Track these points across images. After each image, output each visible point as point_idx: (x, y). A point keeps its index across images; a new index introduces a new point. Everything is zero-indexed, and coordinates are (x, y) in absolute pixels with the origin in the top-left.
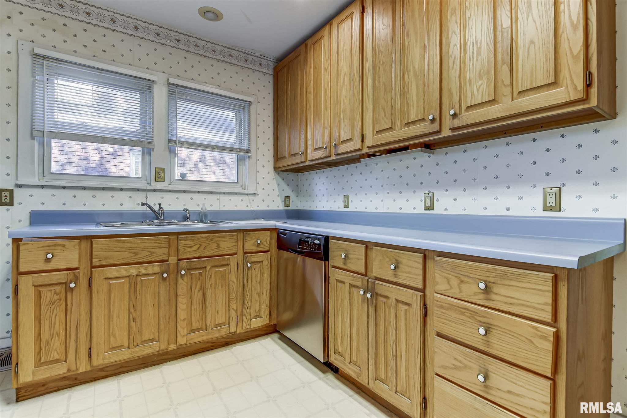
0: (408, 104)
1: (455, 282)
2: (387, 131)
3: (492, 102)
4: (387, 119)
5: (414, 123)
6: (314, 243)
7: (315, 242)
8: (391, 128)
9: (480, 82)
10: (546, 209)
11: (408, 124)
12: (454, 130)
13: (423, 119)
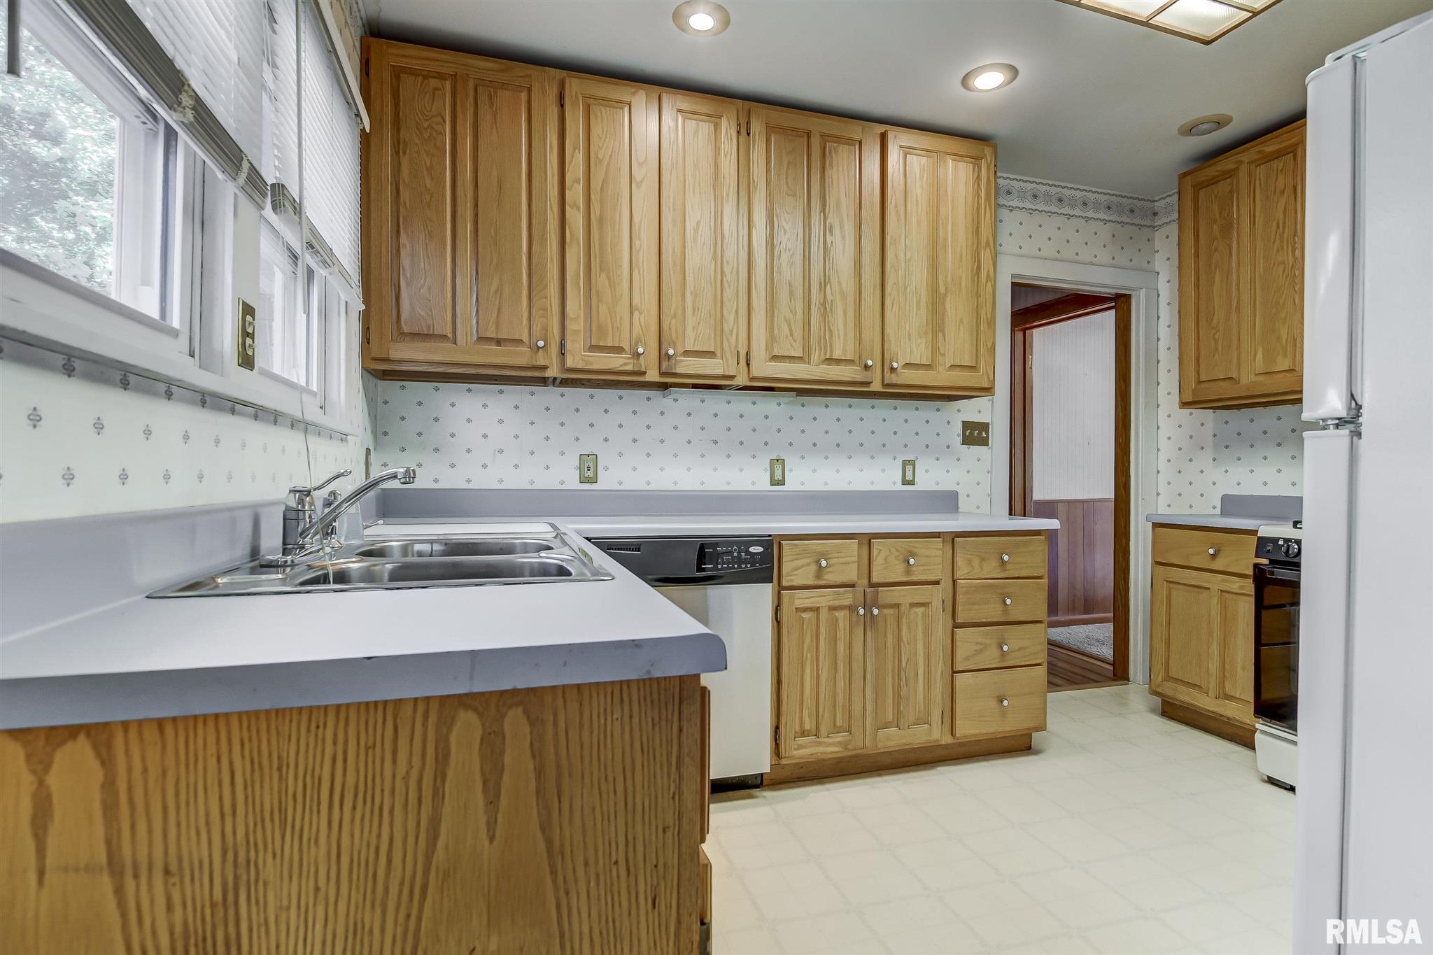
0: (831, 331)
1: (976, 562)
2: (792, 361)
3: (928, 367)
4: (795, 341)
5: (838, 361)
6: (748, 552)
7: (751, 549)
8: (801, 358)
9: (919, 341)
10: (905, 482)
11: (830, 361)
12: (885, 385)
13: (851, 362)
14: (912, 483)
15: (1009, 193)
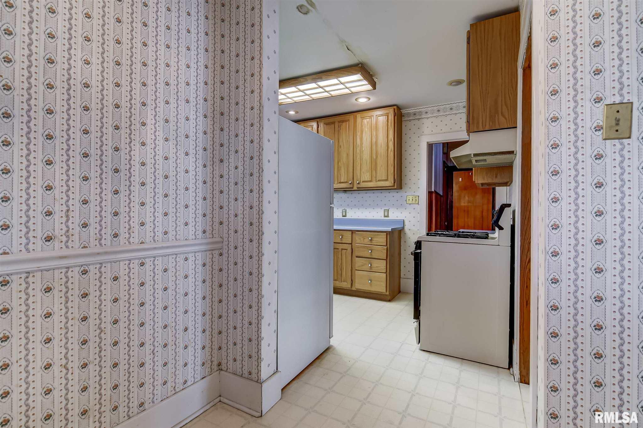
0: (340, 175)
1: (362, 239)
3: (371, 181)
5: (343, 183)
9: (367, 174)
10: (385, 216)
11: (340, 183)
12: (358, 188)
13: (346, 182)
14: (388, 216)
15: (427, 113)
